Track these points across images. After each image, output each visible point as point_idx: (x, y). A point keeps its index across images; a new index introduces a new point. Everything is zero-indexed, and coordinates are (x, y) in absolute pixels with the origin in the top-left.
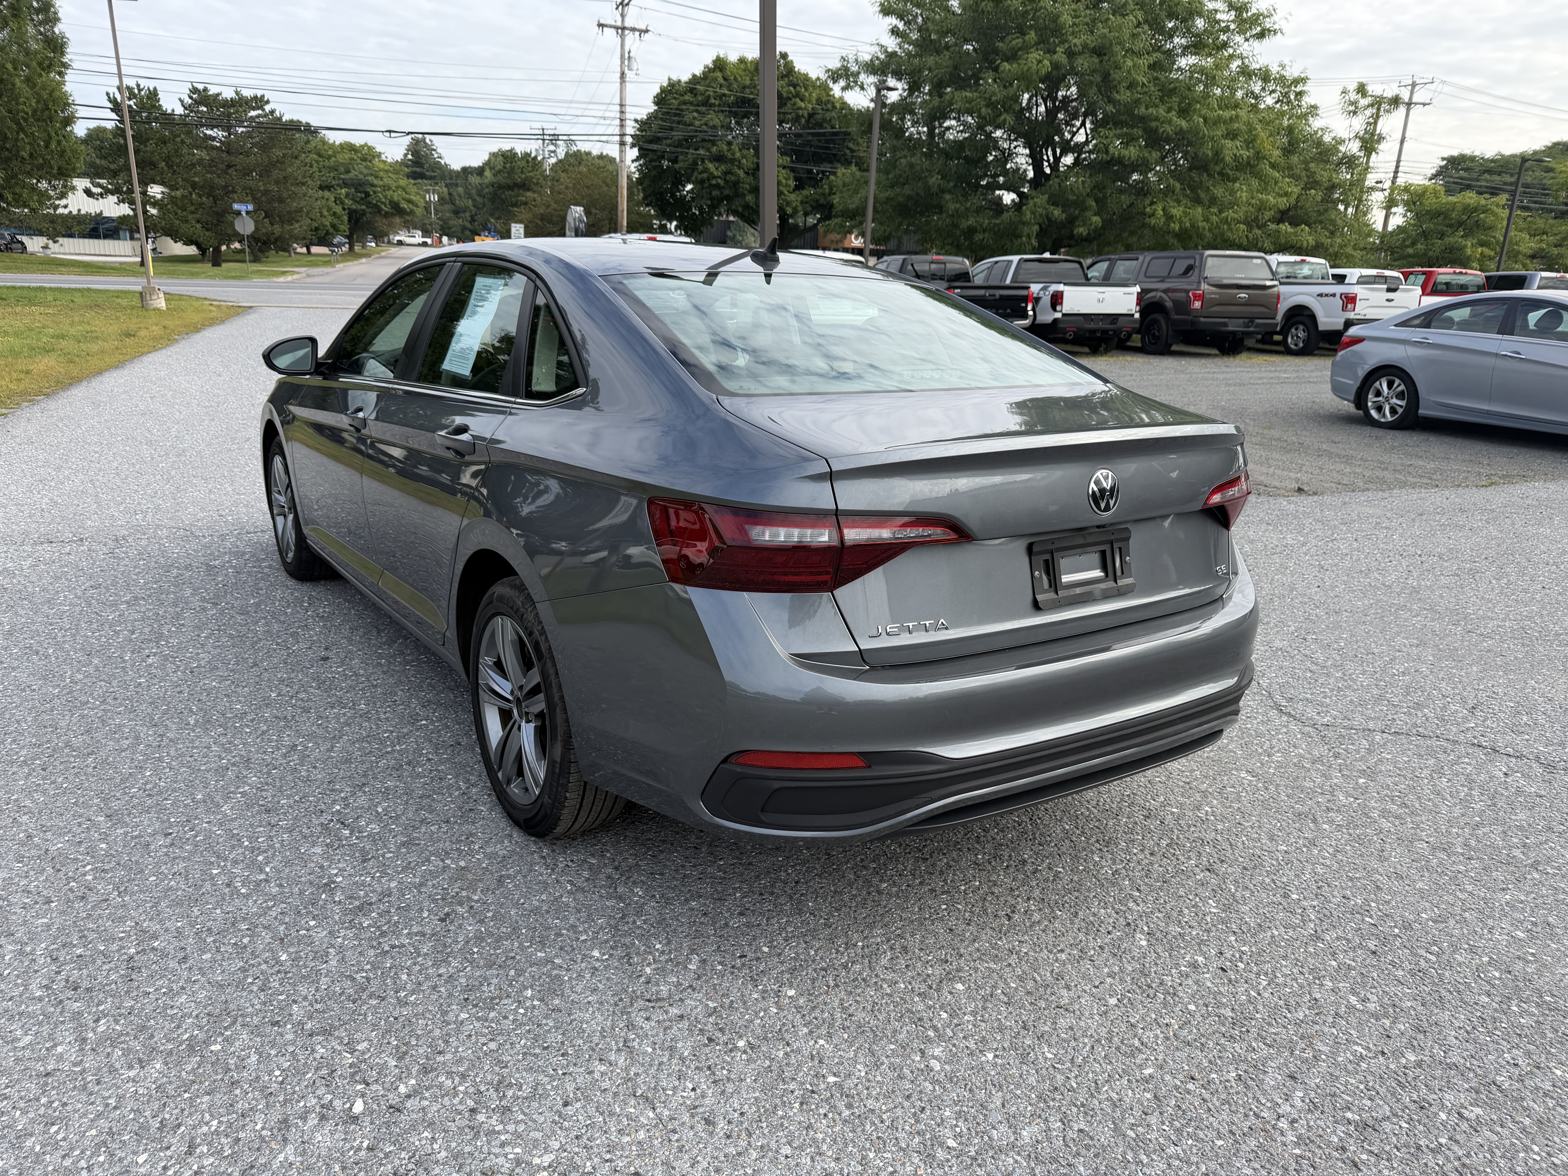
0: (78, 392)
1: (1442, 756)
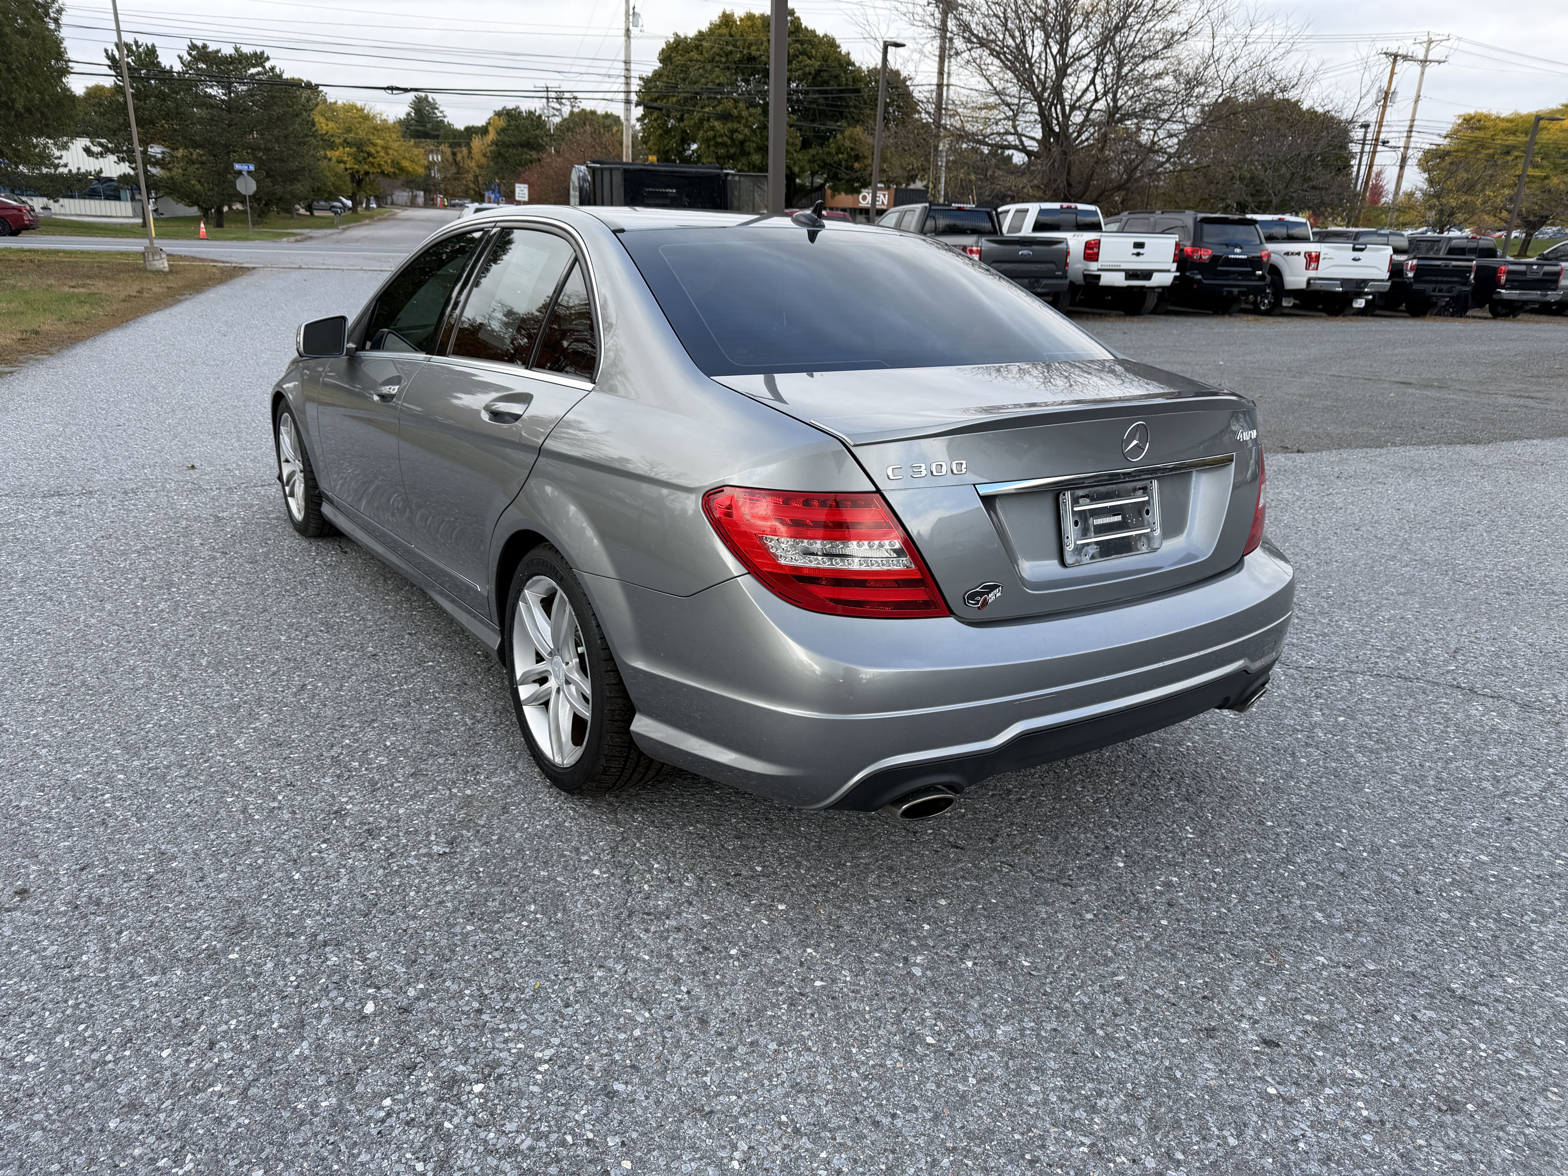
0: (82, 351)
1: (1421, 697)
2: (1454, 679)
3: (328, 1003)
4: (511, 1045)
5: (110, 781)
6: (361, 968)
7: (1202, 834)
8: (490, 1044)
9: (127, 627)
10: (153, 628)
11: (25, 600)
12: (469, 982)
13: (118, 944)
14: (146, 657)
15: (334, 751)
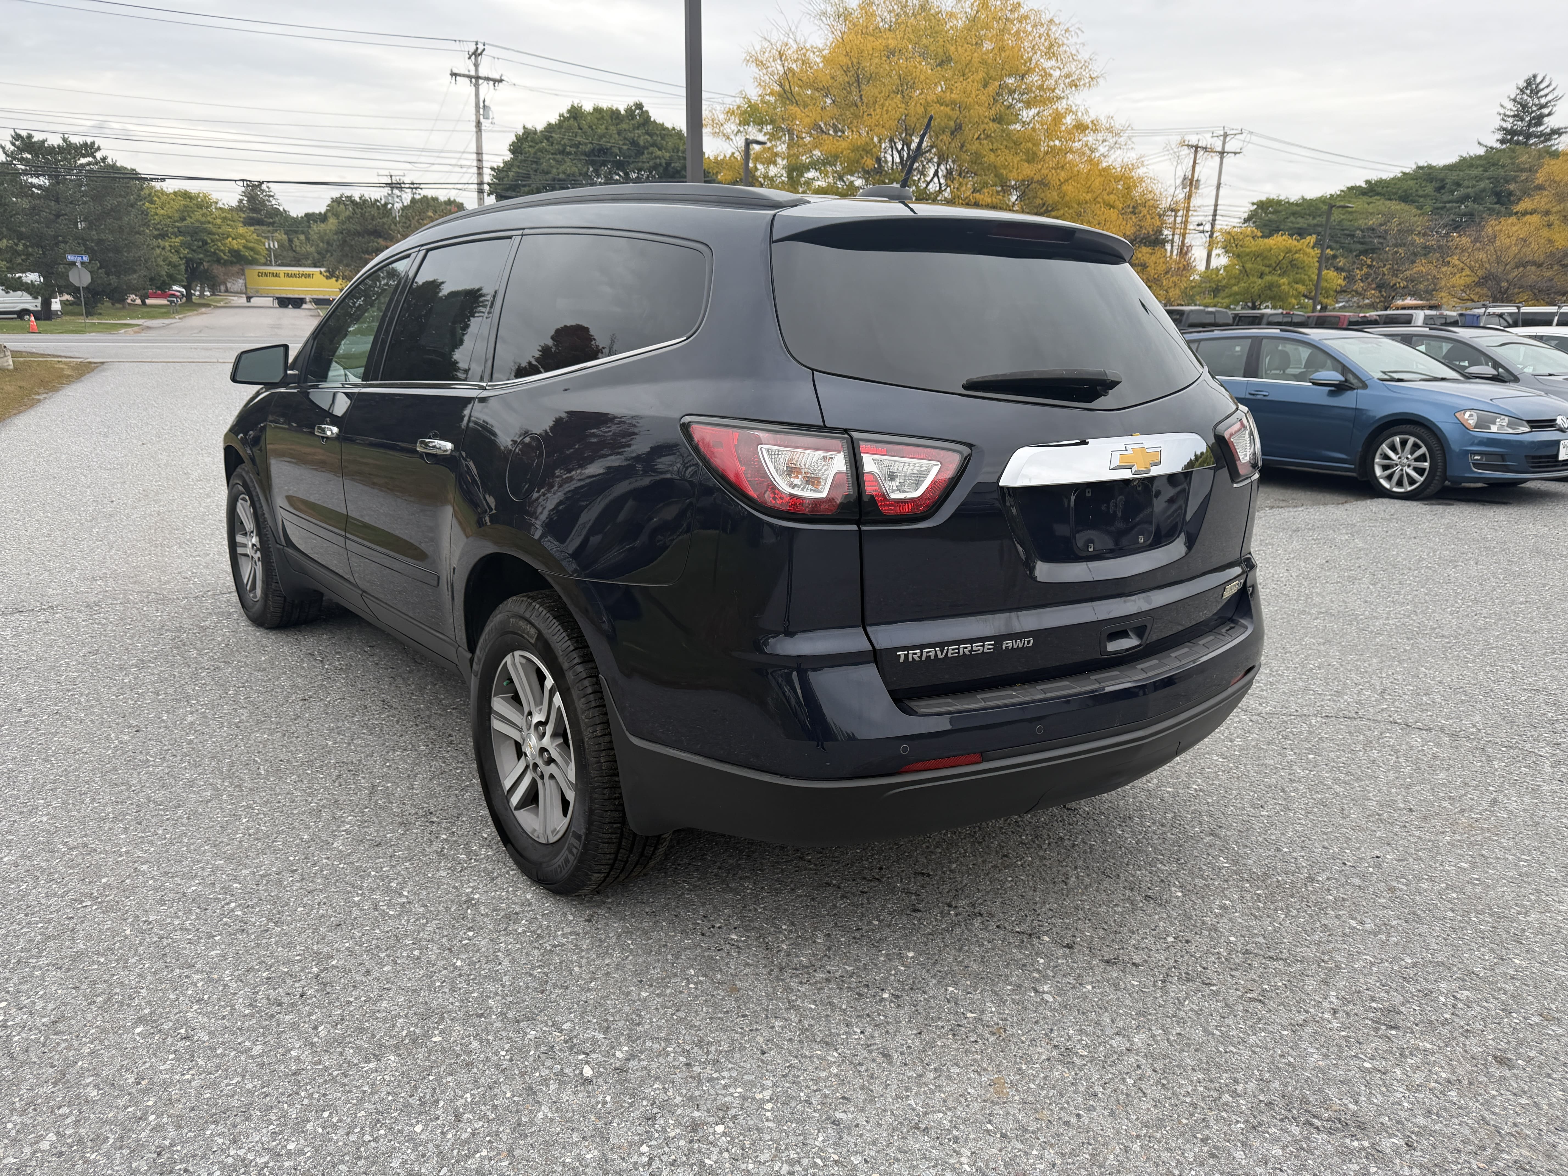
2: (1390, 716)
3: (547, 1071)
4: (731, 1090)
6: (562, 1038)
7: (1235, 862)
8: (712, 1092)
9: (165, 741)
10: (191, 741)
12: (666, 1040)
13: (319, 1037)
14: (200, 770)
15: (436, 846)
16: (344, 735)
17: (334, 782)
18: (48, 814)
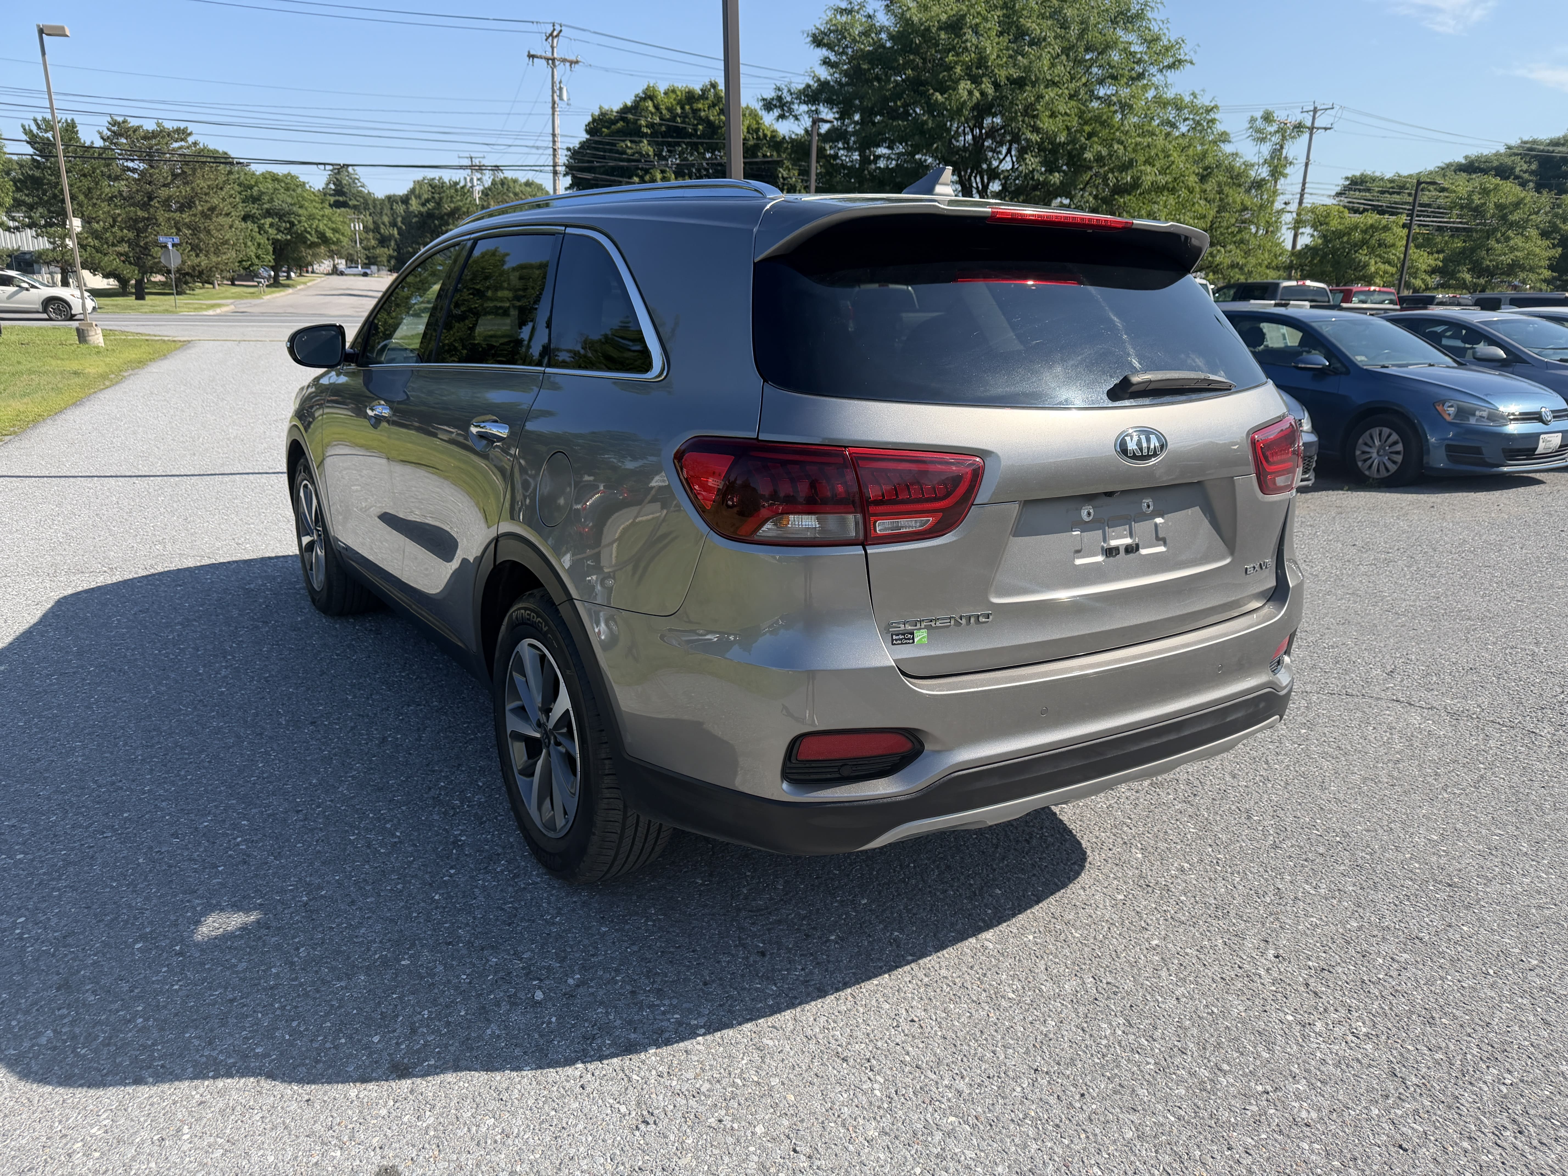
1: (1367, 710)
3: (502, 994)
4: (668, 1016)
5: (235, 826)
6: (521, 965)
8: (651, 1017)
9: (199, 692)
10: (222, 692)
11: (90, 672)
13: (300, 958)
14: (227, 719)
15: (433, 793)
16: (364, 690)
17: (349, 732)
18: (84, 755)
